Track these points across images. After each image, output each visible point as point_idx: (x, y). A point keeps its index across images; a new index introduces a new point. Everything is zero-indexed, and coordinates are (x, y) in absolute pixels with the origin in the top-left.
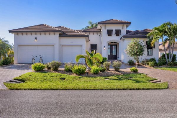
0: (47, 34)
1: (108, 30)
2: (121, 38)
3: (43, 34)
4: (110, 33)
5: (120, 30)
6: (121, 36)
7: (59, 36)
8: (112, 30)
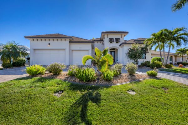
0: (59, 40)
1: (109, 38)
2: (120, 45)
3: (55, 40)
4: (111, 41)
5: (119, 38)
6: (120, 43)
7: (69, 42)
8: (113, 39)
